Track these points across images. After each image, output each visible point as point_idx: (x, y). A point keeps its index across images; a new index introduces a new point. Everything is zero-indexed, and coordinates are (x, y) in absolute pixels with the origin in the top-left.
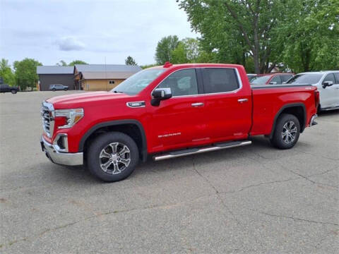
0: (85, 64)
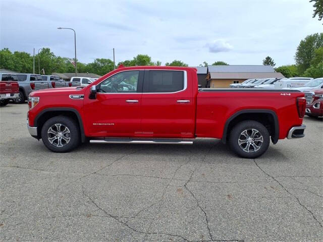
0: (226, 64)
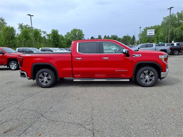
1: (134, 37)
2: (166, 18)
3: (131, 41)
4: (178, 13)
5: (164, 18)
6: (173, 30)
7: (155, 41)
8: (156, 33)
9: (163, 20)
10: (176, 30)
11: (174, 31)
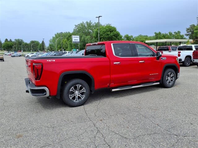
1: (43, 42)
2: (77, 26)
3: (40, 47)
4: (87, 23)
5: (76, 26)
6: (84, 38)
7: (68, 48)
8: (69, 40)
9: (75, 28)
10: (87, 38)
11: (86, 39)
